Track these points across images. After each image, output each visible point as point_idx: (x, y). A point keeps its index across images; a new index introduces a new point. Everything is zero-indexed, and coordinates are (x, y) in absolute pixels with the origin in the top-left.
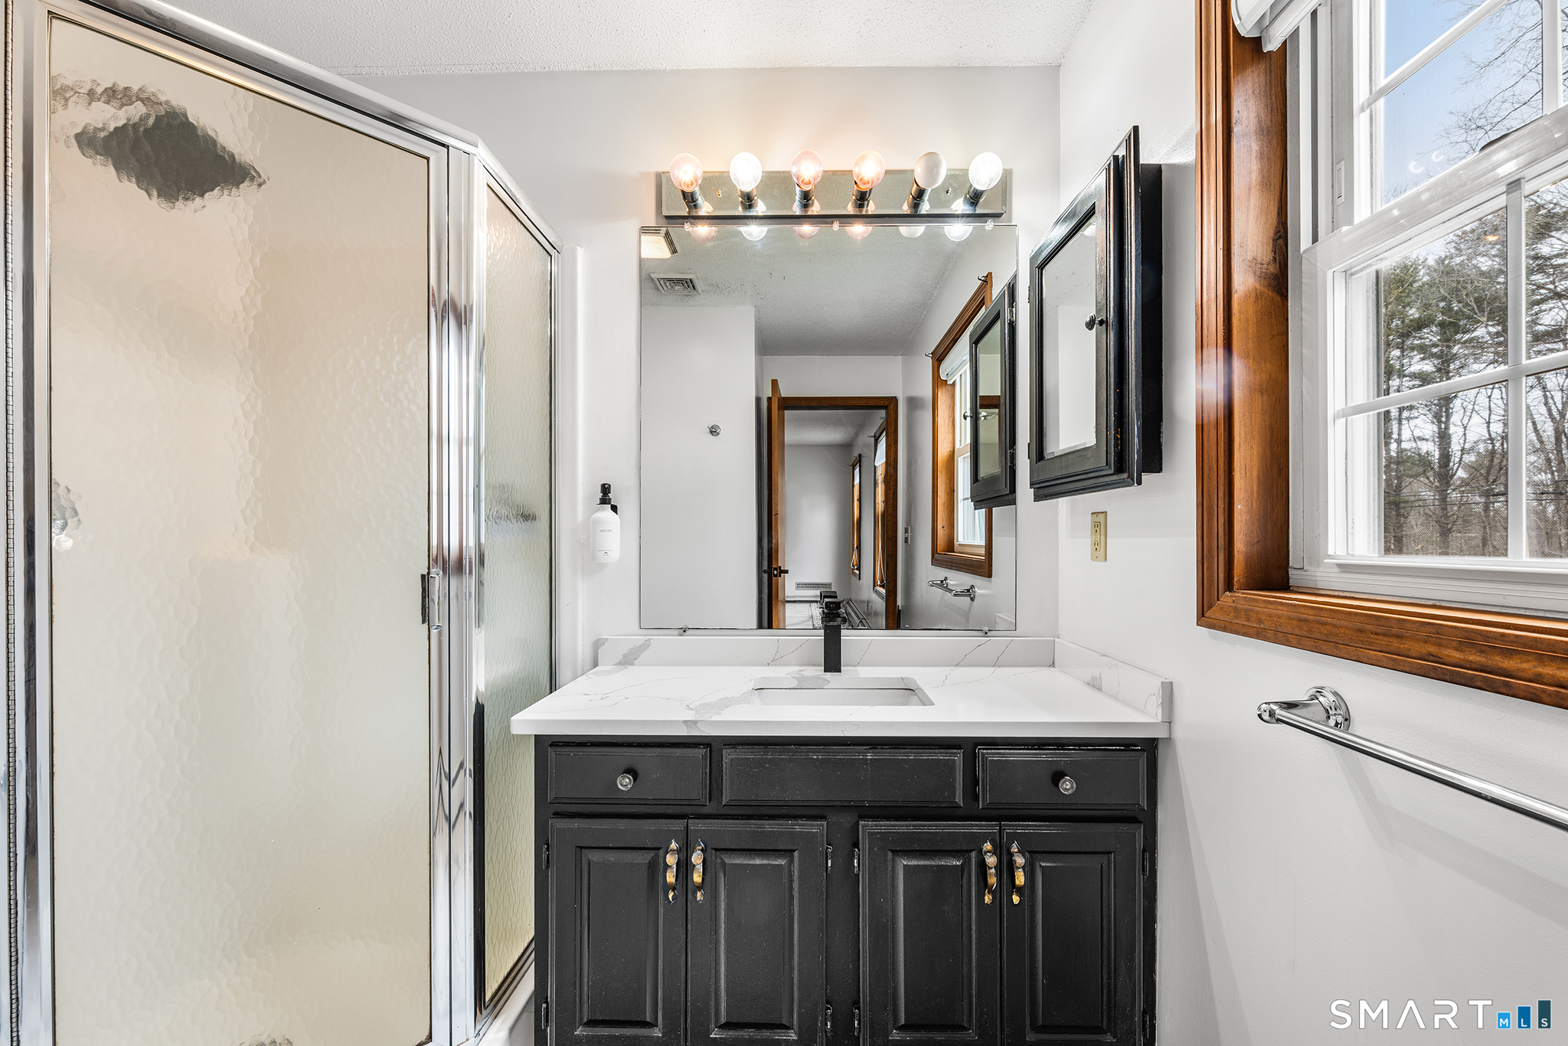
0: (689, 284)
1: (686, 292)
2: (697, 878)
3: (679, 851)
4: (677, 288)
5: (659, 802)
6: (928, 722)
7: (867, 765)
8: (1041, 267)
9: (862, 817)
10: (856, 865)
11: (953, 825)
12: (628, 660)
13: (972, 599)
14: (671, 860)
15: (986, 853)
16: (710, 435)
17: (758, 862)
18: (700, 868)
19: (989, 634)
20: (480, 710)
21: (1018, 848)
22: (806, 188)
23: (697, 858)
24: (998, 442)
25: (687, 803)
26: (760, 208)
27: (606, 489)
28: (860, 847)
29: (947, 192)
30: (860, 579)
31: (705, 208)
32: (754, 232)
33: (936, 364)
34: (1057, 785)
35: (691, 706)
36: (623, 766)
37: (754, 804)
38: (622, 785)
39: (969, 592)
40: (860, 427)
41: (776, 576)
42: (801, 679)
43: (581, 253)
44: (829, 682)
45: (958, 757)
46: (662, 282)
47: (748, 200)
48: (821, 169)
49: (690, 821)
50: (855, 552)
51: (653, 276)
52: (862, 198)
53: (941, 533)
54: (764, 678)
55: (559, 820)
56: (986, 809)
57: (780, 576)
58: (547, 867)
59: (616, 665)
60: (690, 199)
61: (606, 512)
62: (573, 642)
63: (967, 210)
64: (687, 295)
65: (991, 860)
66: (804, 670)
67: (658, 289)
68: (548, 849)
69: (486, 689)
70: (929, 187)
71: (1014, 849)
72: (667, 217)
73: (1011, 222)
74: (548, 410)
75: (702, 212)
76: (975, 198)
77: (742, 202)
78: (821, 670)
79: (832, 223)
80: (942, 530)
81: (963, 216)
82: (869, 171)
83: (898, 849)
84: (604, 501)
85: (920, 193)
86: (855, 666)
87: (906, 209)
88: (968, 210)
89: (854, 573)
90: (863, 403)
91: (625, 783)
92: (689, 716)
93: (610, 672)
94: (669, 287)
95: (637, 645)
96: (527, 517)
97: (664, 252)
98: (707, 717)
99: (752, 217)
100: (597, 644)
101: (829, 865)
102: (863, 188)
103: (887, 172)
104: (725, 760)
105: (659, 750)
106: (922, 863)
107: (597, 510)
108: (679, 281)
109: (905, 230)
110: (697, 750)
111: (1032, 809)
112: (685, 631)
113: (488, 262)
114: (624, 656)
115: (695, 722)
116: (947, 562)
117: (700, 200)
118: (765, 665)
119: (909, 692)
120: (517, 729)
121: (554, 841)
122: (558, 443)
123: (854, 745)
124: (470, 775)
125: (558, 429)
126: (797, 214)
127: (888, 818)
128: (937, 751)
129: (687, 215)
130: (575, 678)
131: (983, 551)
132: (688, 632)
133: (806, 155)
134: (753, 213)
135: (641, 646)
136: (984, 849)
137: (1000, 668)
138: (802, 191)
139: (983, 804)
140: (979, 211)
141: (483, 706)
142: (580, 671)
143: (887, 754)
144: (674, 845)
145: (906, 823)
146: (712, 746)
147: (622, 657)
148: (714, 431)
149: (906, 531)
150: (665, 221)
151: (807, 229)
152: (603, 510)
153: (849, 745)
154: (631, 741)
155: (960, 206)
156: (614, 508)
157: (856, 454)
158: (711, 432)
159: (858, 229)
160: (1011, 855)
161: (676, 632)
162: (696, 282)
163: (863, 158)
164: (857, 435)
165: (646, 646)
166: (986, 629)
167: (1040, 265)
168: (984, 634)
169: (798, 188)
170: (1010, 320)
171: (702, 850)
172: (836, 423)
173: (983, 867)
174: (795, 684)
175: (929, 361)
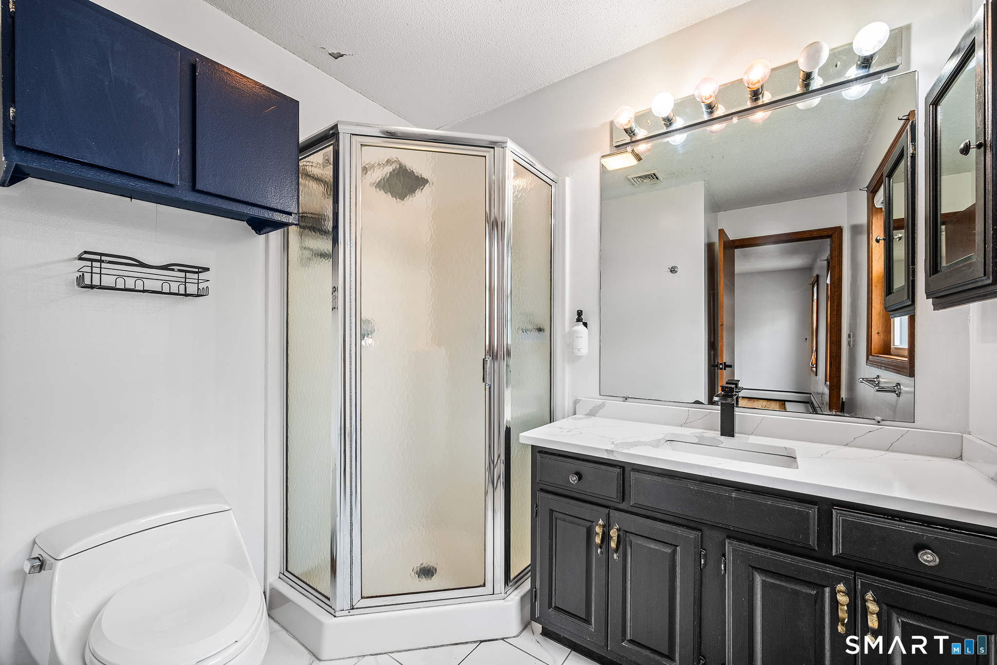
0: (654, 176)
1: (652, 182)
2: (613, 545)
3: (604, 526)
4: (645, 181)
5: (593, 495)
6: (782, 479)
7: (731, 501)
8: (936, 103)
9: (729, 537)
10: (723, 568)
11: (807, 562)
12: (592, 413)
13: (898, 395)
14: (598, 530)
15: (839, 592)
16: (671, 273)
17: (652, 546)
18: (615, 538)
19: (882, 423)
20: (508, 431)
21: (873, 597)
22: (708, 102)
23: (614, 533)
24: (904, 258)
25: (609, 499)
26: (679, 123)
27: (580, 313)
28: (727, 557)
29: (836, 66)
30: (816, 375)
31: (641, 133)
32: (677, 139)
33: (871, 195)
34: (917, 554)
35: (614, 443)
36: (575, 470)
37: (650, 509)
38: (572, 480)
39: (896, 390)
40: (816, 254)
41: (721, 369)
42: (701, 438)
43: (568, 181)
44: (722, 443)
45: (813, 511)
46: (635, 180)
47: (668, 121)
48: (718, 85)
49: (610, 510)
50: (814, 354)
51: (629, 177)
52: (756, 94)
53: (876, 338)
54: (674, 434)
55: (542, 493)
56: (837, 556)
57: (725, 369)
58: (536, 517)
59: (585, 415)
60: (630, 132)
61: (581, 326)
62: (563, 399)
63: (864, 72)
64: (654, 184)
65: (843, 599)
66: (706, 432)
67: (633, 184)
68: (536, 507)
69: (512, 418)
70: (815, 68)
71: (869, 596)
72: (616, 147)
73: (909, 69)
74: (550, 271)
75: (639, 137)
76: (866, 62)
77: (664, 124)
78: (718, 434)
79: (732, 118)
80: (877, 336)
81: (856, 79)
82: (756, 75)
83: (757, 566)
84: (579, 320)
85: (808, 76)
86: (749, 435)
87: (799, 90)
88: (862, 72)
89: (812, 370)
90: (806, 236)
91: (573, 479)
92: (610, 447)
93: (580, 419)
94: (640, 182)
95: (598, 405)
96: (540, 330)
97: (634, 162)
98: (620, 450)
99: (673, 131)
100: (576, 402)
101: (703, 562)
102: (755, 87)
103: (773, 70)
104: (632, 478)
105: (593, 464)
106: (778, 582)
107: (575, 326)
108: (646, 177)
109: (801, 105)
110: (615, 469)
111: (890, 569)
112: (626, 399)
113: (513, 200)
114: (590, 410)
115: (612, 451)
116: (878, 362)
117: (637, 131)
118: (679, 426)
119: (790, 459)
120: (522, 441)
121: (539, 503)
122: (556, 288)
123: (723, 485)
124: (503, 463)
125: (556, 281)
126: (706, 119)
127: (750, 543)
128: (793, 502)
129: (630, 141)
130: (563, 418)
131: (906, 353)
132: (629, 400)
133: (705, 80)
134: (673, 127)
135: (599, 406)
136: (837, 588)
137: (893, 453)
138: (706, 105)
139: (837, 552)
140: (872, 71)
141: (510, 428)
142: (566, 415)
143: (749, 497)
144: (601, 522)
145: (765, 550)
146: (623, 468)
147: (589, 411)
148: (673, 270)
149: (849, 336)
150: (616, 149)
151: (716, 127)
152: (578, 325)
153: (719, 485)
154: (579, 457)
155: (853, 72)
156: (585, 324)
157: (815, 275)
158: (671, 271)
159: (760, 116)
160: (864, 601)
161: (622, 399)
162: (658, 175)
163: (751, 67)
164: (815, 259)
165: (602, 406)
166: (879, 418)
167: (935, 102)
168: (876, 423)
169: (702, 104)
170: (912, 154)
171: (617, 529)
172: (793, 253)
173: (835, 604)
174: (696, 441)
175: (865, 194)
